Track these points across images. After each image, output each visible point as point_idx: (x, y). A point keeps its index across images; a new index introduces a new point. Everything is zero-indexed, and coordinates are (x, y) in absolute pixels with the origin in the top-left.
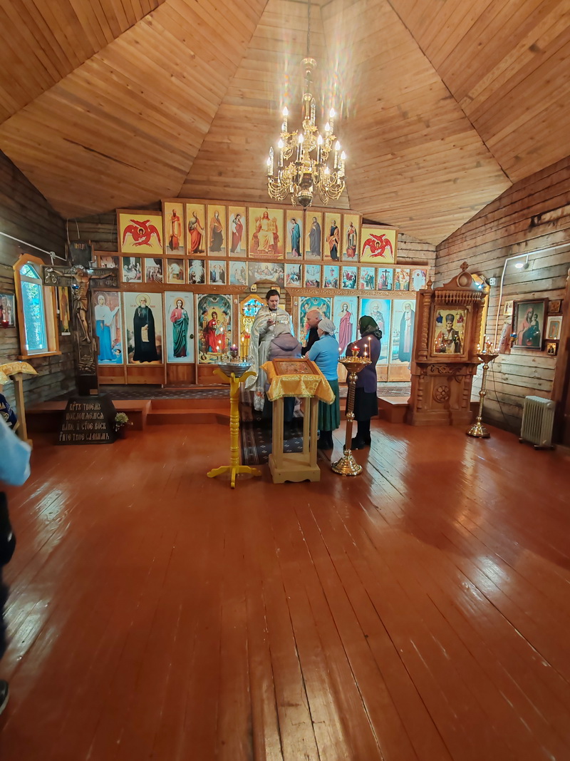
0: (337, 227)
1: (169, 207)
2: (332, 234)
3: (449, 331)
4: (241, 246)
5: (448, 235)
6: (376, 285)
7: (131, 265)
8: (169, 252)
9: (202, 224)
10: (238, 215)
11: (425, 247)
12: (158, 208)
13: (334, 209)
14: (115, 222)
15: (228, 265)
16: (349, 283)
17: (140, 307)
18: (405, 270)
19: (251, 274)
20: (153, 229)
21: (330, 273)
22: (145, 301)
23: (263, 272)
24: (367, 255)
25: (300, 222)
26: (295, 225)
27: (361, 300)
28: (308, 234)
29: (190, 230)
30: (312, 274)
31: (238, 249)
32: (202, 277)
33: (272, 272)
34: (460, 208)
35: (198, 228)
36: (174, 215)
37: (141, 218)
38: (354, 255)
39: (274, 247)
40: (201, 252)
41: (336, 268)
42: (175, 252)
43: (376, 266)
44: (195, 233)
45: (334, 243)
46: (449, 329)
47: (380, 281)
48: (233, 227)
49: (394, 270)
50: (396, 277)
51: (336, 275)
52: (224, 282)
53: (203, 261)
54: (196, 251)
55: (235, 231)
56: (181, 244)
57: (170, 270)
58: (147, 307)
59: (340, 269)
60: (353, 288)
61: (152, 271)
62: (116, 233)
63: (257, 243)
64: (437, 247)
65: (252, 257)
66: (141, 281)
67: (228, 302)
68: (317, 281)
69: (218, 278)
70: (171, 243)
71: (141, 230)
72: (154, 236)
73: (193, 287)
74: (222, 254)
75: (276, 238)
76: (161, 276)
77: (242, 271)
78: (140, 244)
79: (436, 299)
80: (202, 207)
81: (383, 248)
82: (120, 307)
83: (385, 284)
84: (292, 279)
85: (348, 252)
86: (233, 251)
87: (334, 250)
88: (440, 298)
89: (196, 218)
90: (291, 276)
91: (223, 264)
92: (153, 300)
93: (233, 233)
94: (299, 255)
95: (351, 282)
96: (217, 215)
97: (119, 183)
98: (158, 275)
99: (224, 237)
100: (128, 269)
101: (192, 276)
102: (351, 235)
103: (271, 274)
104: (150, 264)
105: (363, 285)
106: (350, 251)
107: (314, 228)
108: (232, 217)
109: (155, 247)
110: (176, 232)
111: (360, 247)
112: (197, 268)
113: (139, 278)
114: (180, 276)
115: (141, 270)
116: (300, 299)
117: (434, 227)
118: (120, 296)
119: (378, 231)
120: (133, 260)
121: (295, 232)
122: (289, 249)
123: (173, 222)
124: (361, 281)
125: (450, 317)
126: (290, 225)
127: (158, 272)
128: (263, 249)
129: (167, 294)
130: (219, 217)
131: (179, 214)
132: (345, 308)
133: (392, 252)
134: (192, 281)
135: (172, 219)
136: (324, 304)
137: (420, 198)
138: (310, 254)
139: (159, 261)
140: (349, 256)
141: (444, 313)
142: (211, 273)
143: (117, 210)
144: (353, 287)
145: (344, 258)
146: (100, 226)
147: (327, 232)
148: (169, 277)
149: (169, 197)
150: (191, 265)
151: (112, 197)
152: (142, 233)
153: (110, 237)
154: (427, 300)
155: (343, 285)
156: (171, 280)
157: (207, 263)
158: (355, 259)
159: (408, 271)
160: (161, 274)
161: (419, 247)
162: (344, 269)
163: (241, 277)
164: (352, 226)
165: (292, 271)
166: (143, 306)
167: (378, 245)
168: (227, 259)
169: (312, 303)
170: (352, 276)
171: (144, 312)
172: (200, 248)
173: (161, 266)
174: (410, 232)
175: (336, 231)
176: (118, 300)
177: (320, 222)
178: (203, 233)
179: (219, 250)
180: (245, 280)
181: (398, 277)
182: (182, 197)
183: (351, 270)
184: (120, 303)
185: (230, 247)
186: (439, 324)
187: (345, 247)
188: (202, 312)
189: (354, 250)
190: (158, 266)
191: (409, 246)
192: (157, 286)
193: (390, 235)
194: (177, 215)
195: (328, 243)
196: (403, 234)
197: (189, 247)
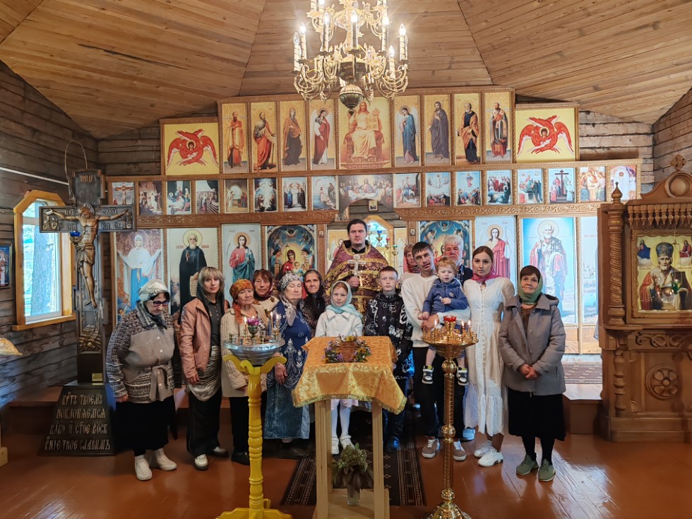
0: (473, 113)
1: (229, 110)
2: (467, 124)
3: (666, 272)
4: (328, 154)
5: (668, 106)
6: (545, 196)
7: (178, 192)
8: (228, 171)
9: (273, 130)
10: (322, 112)
11: (632, 128)
12: (212, 113)
13: (467, 87)
14: (159, 137)
15: (309, 182)
16: (498, 196)
17: (188, 248)
18: (597, 168)
19: (343, 193)
20: (207, 141)
21: (466, 183)
22: (195, 240)
23: (360, 188)
24: (526, 150)
25: (414, 112)
26: (407, 116)
27: (521, 221)
28: (427, 128)
29: (256, 138)
30: (436, 186)
31: (324, 159)
32: (273, 202)
33: (374, 187)
34: (677, 65)
35: (268, 134)
36: (235, 120)
37: (190, 128)
38: (505, 152)
39: (377, 151)
40: (272, 166)
41: (475, 175)
42: (236, 170)
43: (544, 167)
44: (263, 142)
45: (471, 136)
46: (664, 268)
47: (552, 188)
48: (315, 129)
49: (577, 170)
50: (581, 180)
51: (476, 184)
52: (303, 207)
53: (274, 180)
54: (264, 166)
55: (318, 134)
56: (244, 158)
57: (229, 195)
58: (197, 247)
59: (483, 176)
60: (507, 202)
61: (205, 198)
62: (159, 150)
63: (351, 148)
64: (653, 125)
65: (344, 168)
66: (189, 213)
67: (311, 236)
68: (445, 197)
69: (295, 201)
70: (230, 158)
71: (190, 143)
72: (207, 151)
73: (260, 216)
74: (301, 167)
75: (379, 137)
76: (216, 204)
77: (331, 189)
78: (189, 162)
79: (630, 219)
80: (271, 105)
81: (554, 138)
82: (161, 250)
83: (561, 192)
84: (406, 195)
85: (494, 148)
86: (316, 161)
87: (470, 148)
88: (637, 218)
89: (265, 121)
90: (403, 192)
91: (301, 181)
92: (205, 237)
93: (317, 138)
94: (416, 159)
95: (502, 194)
96: (292, 114)
97: (158, 87)
98: (214, 203)
99: (303, 143)
100: (174, 197)
101: (259, 201)
102: (498, 123)
103: (373, 192)
104: (202, 187)
105: (523, 197)
106: (498, 147)
107: (438, 118)
108: (314, 115)
109: (209, 166)
110: (237, 142)
111: (513, 139)
112: (266, 189)
113: (188, 209)
114: (242, 202)
115: (190, 198)
116: (419, 225)
117: (639, 97)
118: (162, 234)
119: (543, 112)
120: (180, 185)
121: (407, 126)
122: (399, 151)
123: (233, 130)
124: (520, 191)
125: (664, 248)
126: (400, 118)
127: (213, 198)
128: (360, 155)
129: (225, 228)
130: (296, 117)
131: (241, 117)
132: (495, 235)
133: (570, 142)
134: (258, 208)
135: (232, 125)
136: (459, 231)
137: (602, 57)
138: (432, 156)
139: (213, 182)
140: (496, 154)
141: (652, 242)
142: (286, 195)
143: (161, 121)
144: (505, 200)
145: (489, 158)
146: (140, 143)
147: (459, 121)
148: (227, 205)
149: (227, 97)
150: (257, 186)
151: (152, 106)
152: (192, 147)
153: (153, 156)
154: (615, 222)
155: (488, 199)
156: (230, 209)
157: (280, 182)
158: (508, 157)
159: (602, 169)
160: (217, 202)
161: (621, 129)
162: (490, 174)
163: (328, 199)
164: (498, 109)
165: (405, 183)
166: (192, 247)
167: (545, 134)
168: (309, 174)
169: (439, 230)
170: (503, 185)
171: (193, 254)
172: (270, 161)
173: (217, 190)
174: (600, 109)
175: (472, 119)
176: (159, 240)
177: (446, 108)
178: (274, 140)
179: (296, 161)
180: (334, 202)
181: (585, 181)
182: (245, 95)
183: (501, 175)
184: (162, 245)
185: (312, 157)
186: (644, 261)
187: (489, 140)
188: (273, 251)
189: (505, 145)
190: (213, 190)
191: (601, 129)
192: (212, 218)
193: (565, 115)
194: (238, 119)
195: (460, 138)
196: (588, 112)
197: (255, 161)
